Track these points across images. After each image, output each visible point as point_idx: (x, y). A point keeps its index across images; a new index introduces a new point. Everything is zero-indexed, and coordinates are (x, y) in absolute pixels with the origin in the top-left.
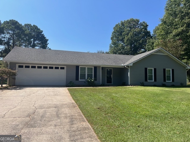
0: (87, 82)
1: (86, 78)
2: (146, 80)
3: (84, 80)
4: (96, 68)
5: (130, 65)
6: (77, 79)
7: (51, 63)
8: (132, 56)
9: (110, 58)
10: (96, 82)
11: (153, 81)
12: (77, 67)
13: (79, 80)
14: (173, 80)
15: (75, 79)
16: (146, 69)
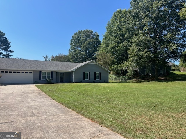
0: (46, 81)
1: (46, 78)
2: (84, 79)
3: (45, 80)
4: (52, 72)
5: (74, 71)
6: (40, 79)
7: (23, 69)
8: (78, 63)
9: (63, 65)
10: (52, 81)
11: (88, 79)
12: (40, 72)
13: (42, 80)
14: (100, 79)
15: (39, 79)
16: (84, 73)
